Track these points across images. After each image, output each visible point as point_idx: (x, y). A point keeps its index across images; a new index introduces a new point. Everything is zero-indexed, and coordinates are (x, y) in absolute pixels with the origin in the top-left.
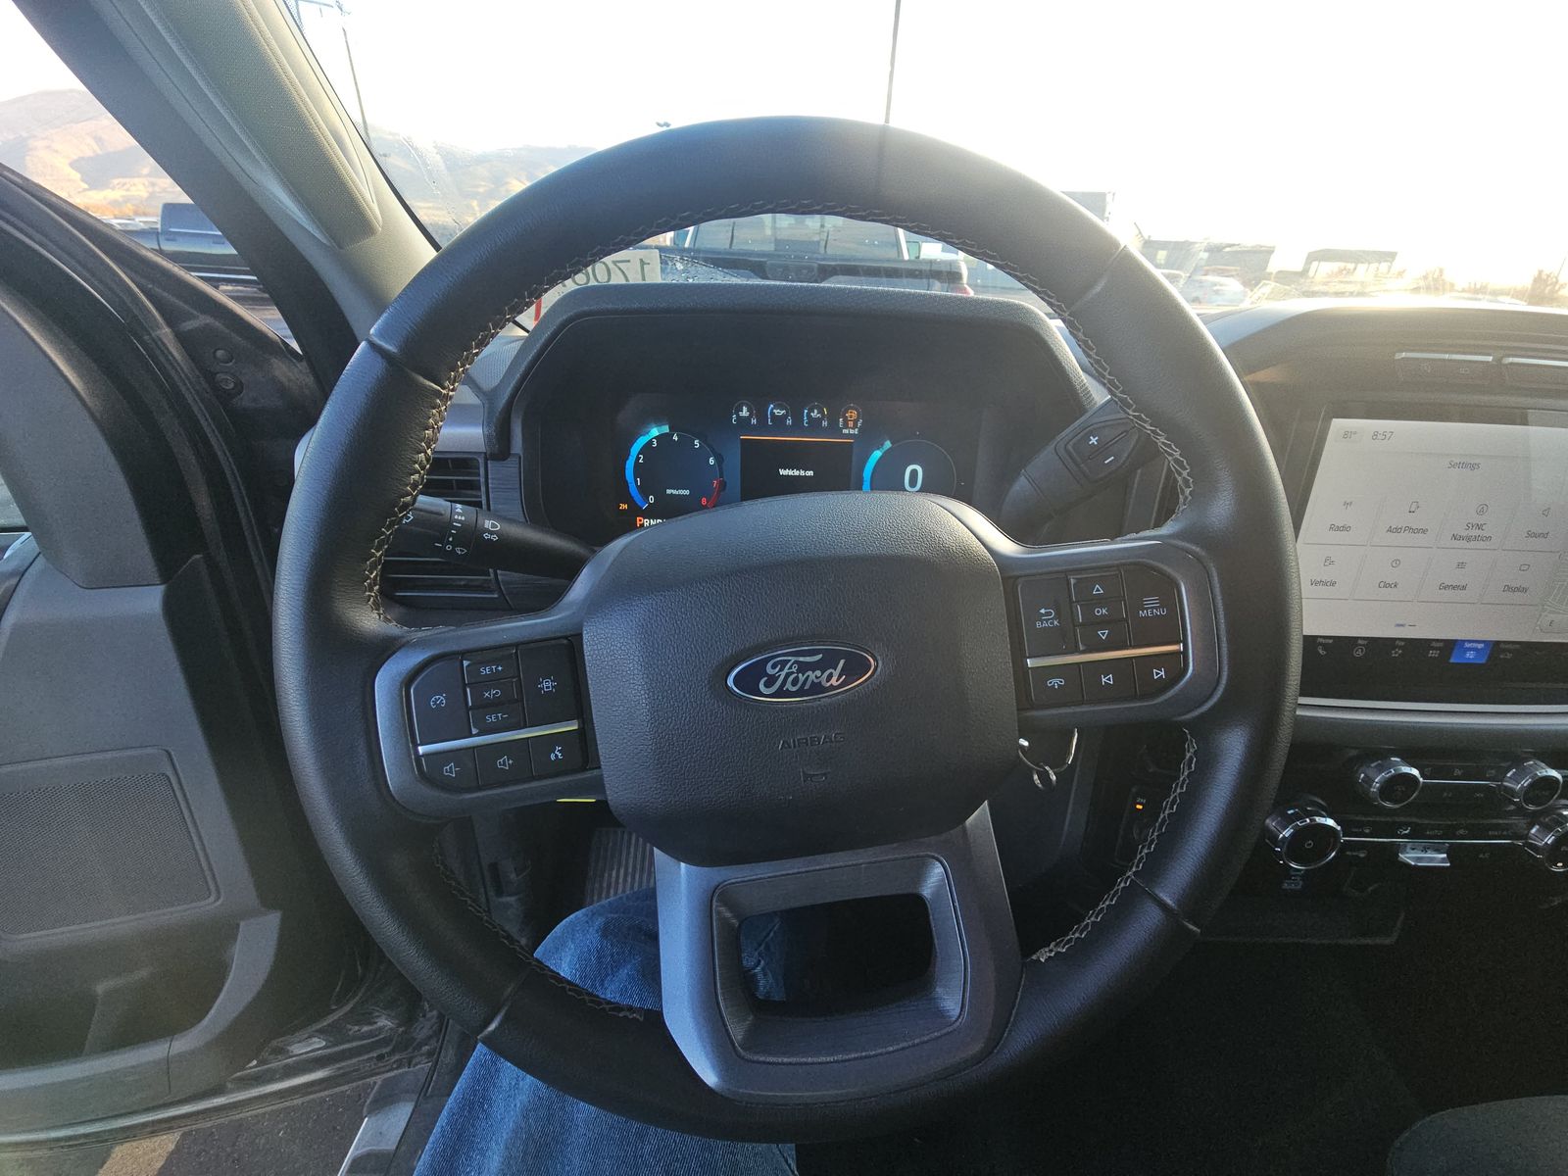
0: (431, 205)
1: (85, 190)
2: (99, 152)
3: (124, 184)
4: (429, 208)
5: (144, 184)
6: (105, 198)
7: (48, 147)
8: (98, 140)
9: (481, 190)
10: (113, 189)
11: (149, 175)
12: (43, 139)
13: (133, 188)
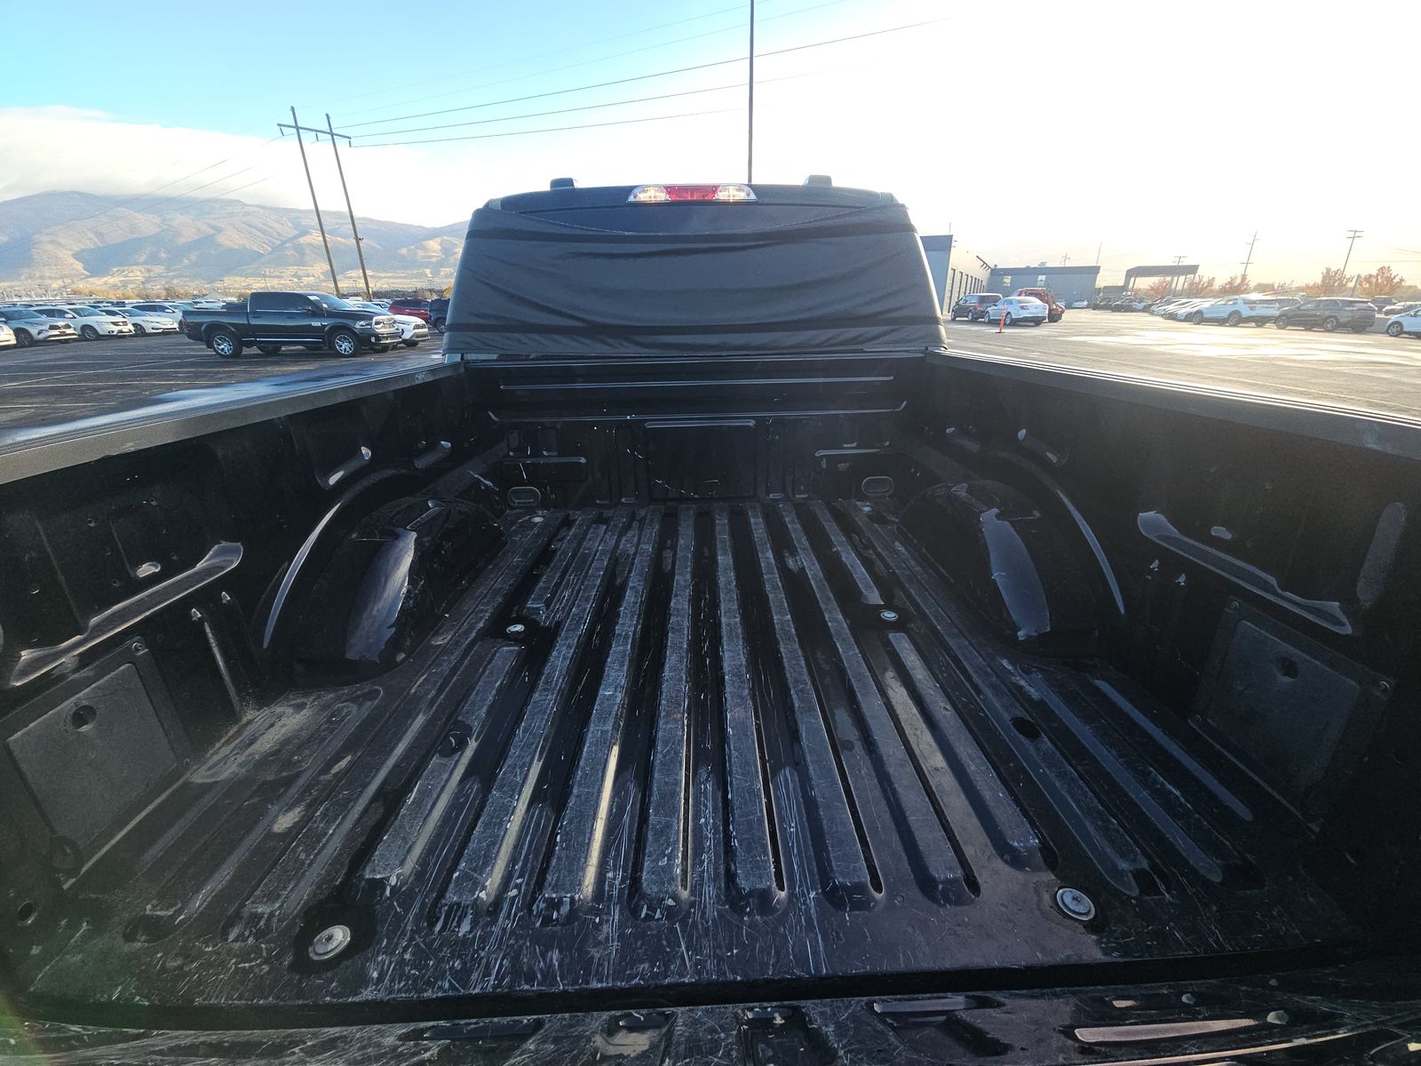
0: (390, 275)
1: (87, 277)
2: (101, 245)
3: (123, 271)
4: (389, 277)
5: (141, 271)
6: (105, 283)
7: (53, 242)
8: (99, 235)
9: (434, 260)
10: (113, 275)
11: (144, 263)
12: (48, 234)
13: (131, 274)
